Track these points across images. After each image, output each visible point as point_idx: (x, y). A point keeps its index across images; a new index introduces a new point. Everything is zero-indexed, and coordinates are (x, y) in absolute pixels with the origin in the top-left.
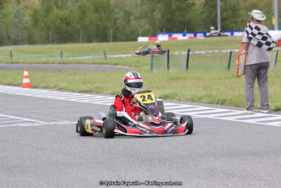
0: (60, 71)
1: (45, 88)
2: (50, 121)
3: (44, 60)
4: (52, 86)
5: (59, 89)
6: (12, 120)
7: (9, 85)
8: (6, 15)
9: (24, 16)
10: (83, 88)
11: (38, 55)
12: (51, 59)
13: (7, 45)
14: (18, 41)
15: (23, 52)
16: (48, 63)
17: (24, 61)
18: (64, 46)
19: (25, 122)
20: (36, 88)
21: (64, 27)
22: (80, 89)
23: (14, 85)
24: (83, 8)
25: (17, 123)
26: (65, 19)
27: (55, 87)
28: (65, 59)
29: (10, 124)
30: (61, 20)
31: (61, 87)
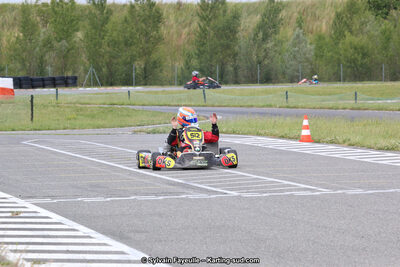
0: (352, 119)
1: (332, 142)
2: (337, 189)
3: (331, 104)
4: (341, 141)
5: (350, 145)
6: (284, 186)
7: (282, 137)
8: (280, 42)
9: (306, 43)
10: (383, 143)
11: (323, 97)
12: (341, 103)
13: (282, 82)
14: (298, 77)
15: (303, 92)
16: (337, 109)
17: (304, 105)
18: (359, 85)
19: (302, 189)
20: (318, 142)
21: (359, 59)
22: (379, 146)
23: (290, 138)
24: (388, 33)
25: (291, 190)
26: (362, 48)
27: (344, 142)
28: (360, 103)
29: (281, 191)
30: (356, 49)
31: (353, 141)
